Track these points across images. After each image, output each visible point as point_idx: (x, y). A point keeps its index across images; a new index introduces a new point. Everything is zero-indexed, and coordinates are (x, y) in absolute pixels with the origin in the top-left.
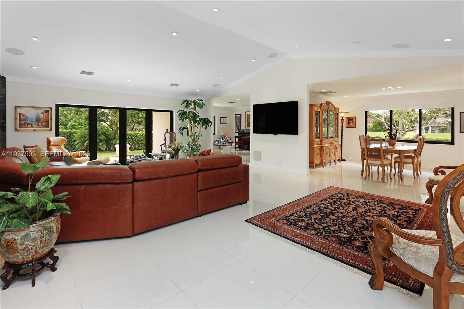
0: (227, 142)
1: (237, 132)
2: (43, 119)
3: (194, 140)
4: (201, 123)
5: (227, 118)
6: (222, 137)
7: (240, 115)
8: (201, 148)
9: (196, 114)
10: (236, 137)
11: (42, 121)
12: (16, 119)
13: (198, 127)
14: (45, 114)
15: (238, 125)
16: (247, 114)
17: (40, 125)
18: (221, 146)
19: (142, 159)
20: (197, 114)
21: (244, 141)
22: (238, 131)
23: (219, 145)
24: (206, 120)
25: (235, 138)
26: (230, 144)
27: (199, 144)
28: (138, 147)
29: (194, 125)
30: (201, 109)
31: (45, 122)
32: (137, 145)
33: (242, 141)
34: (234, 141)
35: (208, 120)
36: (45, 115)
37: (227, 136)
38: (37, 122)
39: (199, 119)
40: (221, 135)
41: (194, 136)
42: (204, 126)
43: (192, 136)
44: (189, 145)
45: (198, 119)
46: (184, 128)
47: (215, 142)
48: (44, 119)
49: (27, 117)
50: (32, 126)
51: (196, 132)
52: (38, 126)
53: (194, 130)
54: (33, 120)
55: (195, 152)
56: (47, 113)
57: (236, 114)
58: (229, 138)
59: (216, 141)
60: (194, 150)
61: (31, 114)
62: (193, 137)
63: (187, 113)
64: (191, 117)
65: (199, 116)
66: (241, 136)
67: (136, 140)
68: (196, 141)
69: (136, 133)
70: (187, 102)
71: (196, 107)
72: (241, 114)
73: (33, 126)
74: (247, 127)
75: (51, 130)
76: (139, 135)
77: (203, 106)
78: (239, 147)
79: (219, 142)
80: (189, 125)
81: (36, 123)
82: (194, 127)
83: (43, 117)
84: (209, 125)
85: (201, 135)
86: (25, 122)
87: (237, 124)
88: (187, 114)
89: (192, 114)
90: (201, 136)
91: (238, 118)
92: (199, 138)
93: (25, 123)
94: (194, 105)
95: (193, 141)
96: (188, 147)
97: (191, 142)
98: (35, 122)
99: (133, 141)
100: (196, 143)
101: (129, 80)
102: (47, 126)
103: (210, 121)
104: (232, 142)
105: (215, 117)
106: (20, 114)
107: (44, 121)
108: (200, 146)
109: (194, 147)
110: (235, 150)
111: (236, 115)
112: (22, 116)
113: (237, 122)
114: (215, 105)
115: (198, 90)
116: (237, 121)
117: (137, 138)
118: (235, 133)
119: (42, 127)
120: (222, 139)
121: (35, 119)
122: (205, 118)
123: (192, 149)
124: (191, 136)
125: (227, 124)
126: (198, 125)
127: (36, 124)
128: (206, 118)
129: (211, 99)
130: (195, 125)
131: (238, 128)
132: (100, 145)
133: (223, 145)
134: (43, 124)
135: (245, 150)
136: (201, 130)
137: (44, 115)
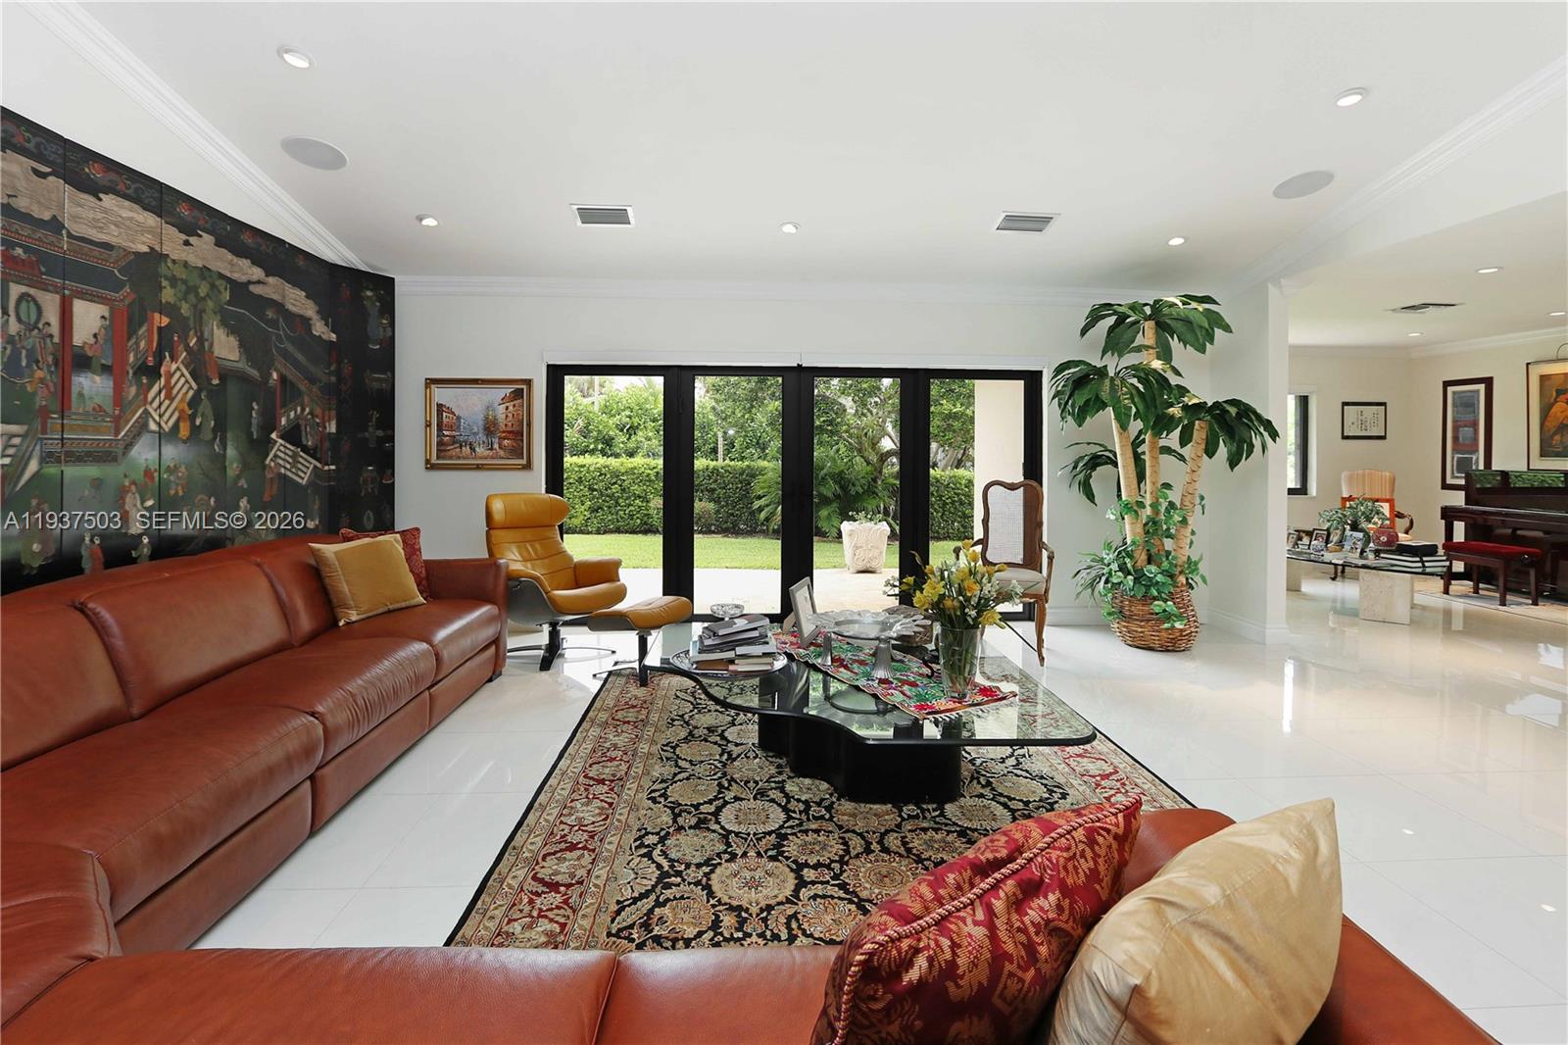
0: (1389, 543)
1: (1462, 482)
2: (506, 425)
3: (1152, 528)
4: (1200, 431)
5: (1384, 404)
6: (1355, 515)
7: (1482, 387)
8: (1198, 579)
9: (1163, 381)
10: (1449, 515)
11: (504, 432)
12: (428, 425)
13: (1182, 458)
14: (512, 403)
15: (1465, 447)
16: (1543, 378)
17: (496, 446)
18: (1343, 566)
19: (740, 650)
20: (1174, 380)
21: (1515, 539)
22: (1468, 478)
23: (1328, 556)
24: (1233, 411)
25: (1443, 517)
26: (1411, 561)
27: (1186, 551)
28: (962, 529)
29: (1153, 444)
30: (1203, 350)
31: (511, 436)
32: (959, 522)
33: (1502, 539)
34: (1439, 540)
35: (1246, 412)
36: (511, 408)
37: (1385, 508)
38: (487, 436)
39: (1186, 408)
40: (1344, 500)
41: (1155, 506)
42: (1223, 451)
43: (1141, 505)
44: (1124, 553)
45: (1175, 411)
46: (1095, 462)
47: (1306, 540)
48: (510, 424)
49: (459, 418)
50: (473, 449)
51: (1167, 486)
52: (491, 449)
53: (1155, 472)
54: (476, 430)
55: (1155, 599)
56: (515, 402)
57: (1447, 384)
58: (1400, 516)
59: (1309, 534)
60: (1148, 587)
61: (470, 406)
62: (1148, 511)
63: (1111, 374)
64: (1132, 398)
65: (1183, 391)
66: (1485, 512)
67: (953, 502)
68: (1170, 536)
69: (955, 477)
70: (1111, 320)
71: (1175, 344)
72: (1488, 382)
73: (477, 449)
74: (1543, 454)
75: (528, 466)
76: (963, 482)
77: (1218, 332)
78: (1478, 575)
79: (1327, 541)
80: (1122, 446)
81: (484, 438)
82: (1154, 458)
83: (507, 416)
84: (1257, 442)
85: (1198, 501)
86: (454, 437)
87: (1455, 439)
88: (1107, 382)
89: (1134, 381)
90: (1198, 508)
91: (1467, 404)
92: (1184, 522)
93: (454, 440)
94: (1157, 332)
95: (1147, 533)
96: (1115, 567)
97: (1133, 543)
98: (482, 437)
99: (945, 504)
100: (1168, 544)
101: (789, 229)
102: (517, 452)
103: (1259, 417)
104: (1431, 550)
105: (1304, 402)
106: (440, 406)
107: (509, 432)
108: (1192, 565)
109: (1153, 568)
110: (1446, 591)
111: (1450, 389)
112: (444, 414)
113: (1456, 429)
114: (1300, 334)
115: (1177, 241)
116: (1455, 421)
117: (958, 495)
118: (1445, 486)
119: (502, 453)
120: (1355, 527)
121: (481, 423)
122: (1226, 402)
123: (1136, 580)
124: (1133, 508)
125: (1383, 438)
126: (1183, 443)
127: (484, 442)
128: (1233, 402)
129: (1272, 290)
130: (1162, 443)
131: (1463, 466)
132: (822, 516)
133: (1361, 562)
134: (506, 442)
135: (1527, 594)
136: (1201, 472)
137: (507, 408)
